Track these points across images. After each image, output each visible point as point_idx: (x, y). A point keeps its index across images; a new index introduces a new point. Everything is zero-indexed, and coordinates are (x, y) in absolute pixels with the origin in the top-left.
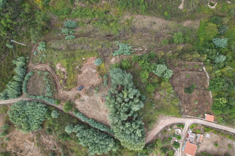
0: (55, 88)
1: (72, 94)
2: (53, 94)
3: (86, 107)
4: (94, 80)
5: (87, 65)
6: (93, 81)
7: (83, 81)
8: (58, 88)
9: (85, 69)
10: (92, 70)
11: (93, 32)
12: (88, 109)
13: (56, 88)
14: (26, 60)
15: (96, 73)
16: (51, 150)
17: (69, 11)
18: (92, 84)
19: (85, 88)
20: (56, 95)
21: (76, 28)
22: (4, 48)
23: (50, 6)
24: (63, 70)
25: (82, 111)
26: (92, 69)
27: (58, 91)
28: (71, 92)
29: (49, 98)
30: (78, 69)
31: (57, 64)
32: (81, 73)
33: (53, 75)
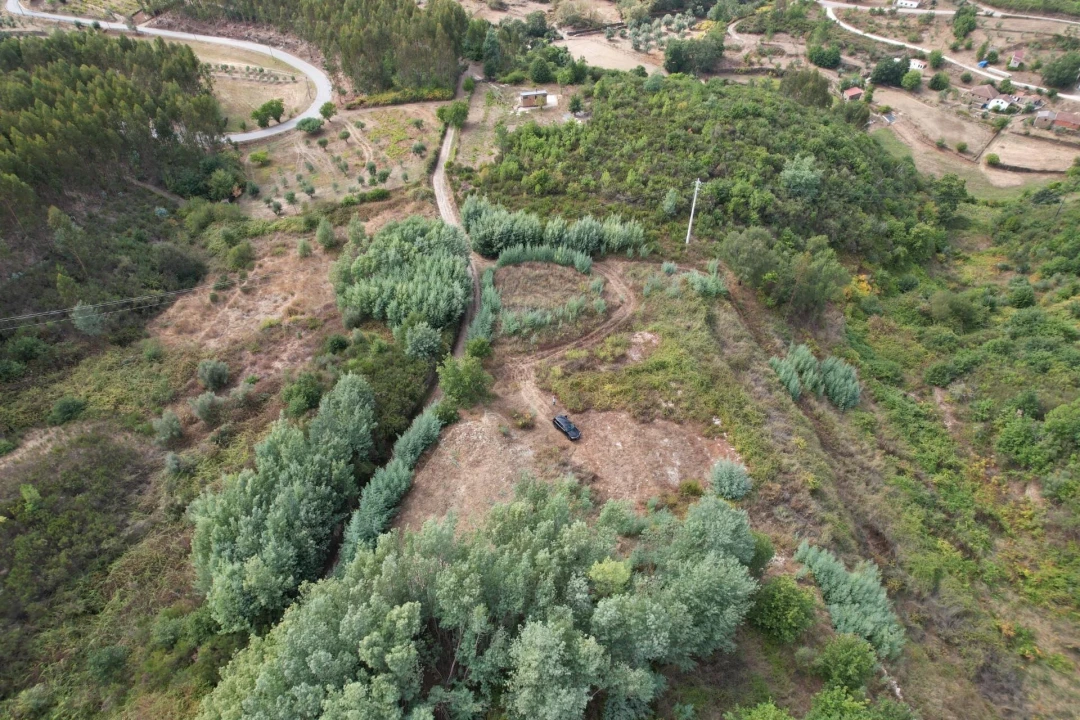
0: (543, 340)
1: (526, 400)
2: (515, 338)
3: (475, 454)
4: (625, 480)
5: (693, 442)
6: (618, 480)
7: (602, 434)
8: (546, 352)
9: (668, 434)
10: (673, 465)
11: (858, 469)
12: (463, 465)
13: (543, 347)
14: (636, 246)
15: (664, 485)
16: (241, 371)
17: (890, 374)
18: (599, 474)
19: (572, 445)
20: (508, 348)
21: (836, 406)
22: (653, 194)
23: (866, 320)
24: (634, 355)
25: (452, 439)
26: (678, 463)
27: (528, 353)
28: (536, 396)
29: (494, 326)
30: (658, 406)
31: (651, 332)
32: (643, 422)
33: (598, 329)
